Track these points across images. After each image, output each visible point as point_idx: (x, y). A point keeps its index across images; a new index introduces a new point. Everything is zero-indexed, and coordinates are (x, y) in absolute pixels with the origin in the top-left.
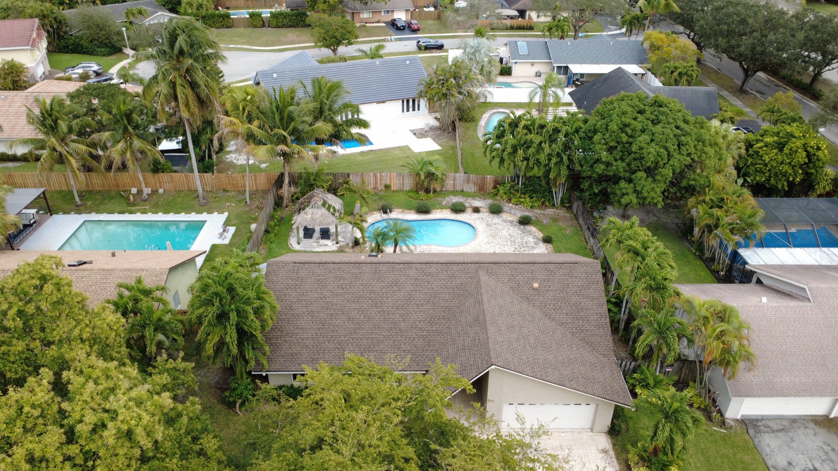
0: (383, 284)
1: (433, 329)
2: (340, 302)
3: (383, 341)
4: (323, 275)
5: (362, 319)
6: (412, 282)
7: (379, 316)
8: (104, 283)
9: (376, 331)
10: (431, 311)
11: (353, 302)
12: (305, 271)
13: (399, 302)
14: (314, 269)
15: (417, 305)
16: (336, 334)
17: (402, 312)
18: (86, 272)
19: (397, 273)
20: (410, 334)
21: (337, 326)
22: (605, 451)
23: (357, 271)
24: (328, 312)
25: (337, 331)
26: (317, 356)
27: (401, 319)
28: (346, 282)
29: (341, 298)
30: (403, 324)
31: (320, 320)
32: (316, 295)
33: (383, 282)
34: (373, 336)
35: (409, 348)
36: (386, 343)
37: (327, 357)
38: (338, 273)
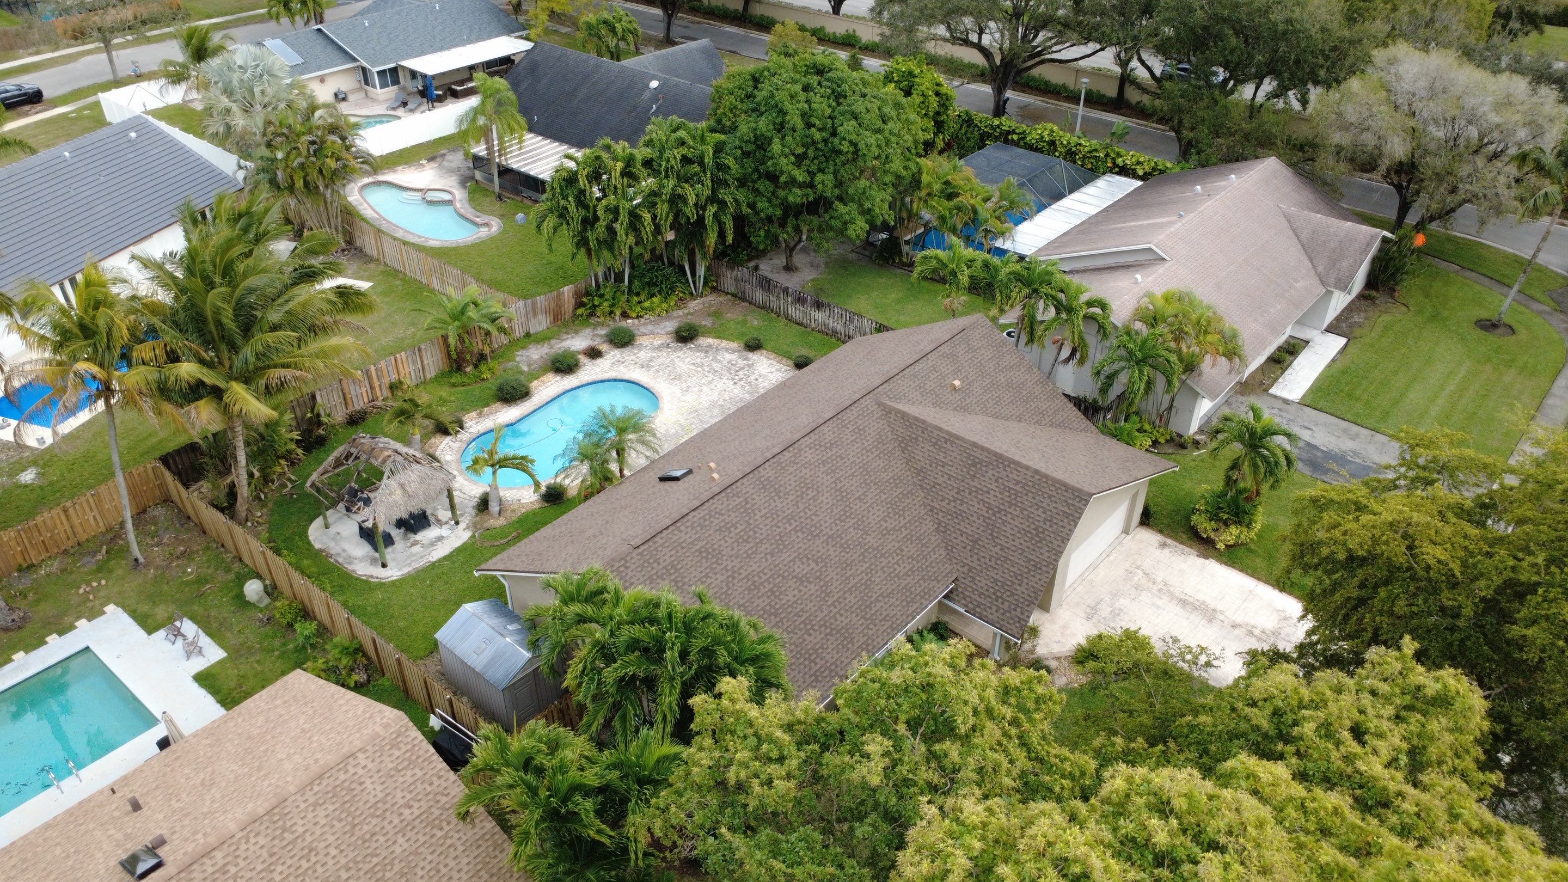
0: (791, 498)
1: (908, 519)
2: (764, 564)
3: (869, 579)
4: (698, 539)
5: (816, 568)
6: (822, 470)
7: (832, 549)
8: (293, 842)
9: (849, 573)
10: (884, 497)
11: (780, 551)
12: (665, 550)
13: (835, 511)
14: (675, 538)
15: (859, 498)
16: (806, 615)
17: (852, 521)
18: (218, 855)
19: (791, 469)
20: (890, 546)
21: (796, 602)
22: (1164, 545)
23: (738, 500)
24: (763, 591)
25: (802, 610)
26: (815, 668)
27: (860, 533)
28: (740, 528)
29: (758, 557)
30: (869, 538)
31: (765, 612)
32: (720, 578)
33: (788, 493)
34: (853, 582)
35: (909, 567)
36: (878, 580)
37: (828, 657)
38: (716, 521)
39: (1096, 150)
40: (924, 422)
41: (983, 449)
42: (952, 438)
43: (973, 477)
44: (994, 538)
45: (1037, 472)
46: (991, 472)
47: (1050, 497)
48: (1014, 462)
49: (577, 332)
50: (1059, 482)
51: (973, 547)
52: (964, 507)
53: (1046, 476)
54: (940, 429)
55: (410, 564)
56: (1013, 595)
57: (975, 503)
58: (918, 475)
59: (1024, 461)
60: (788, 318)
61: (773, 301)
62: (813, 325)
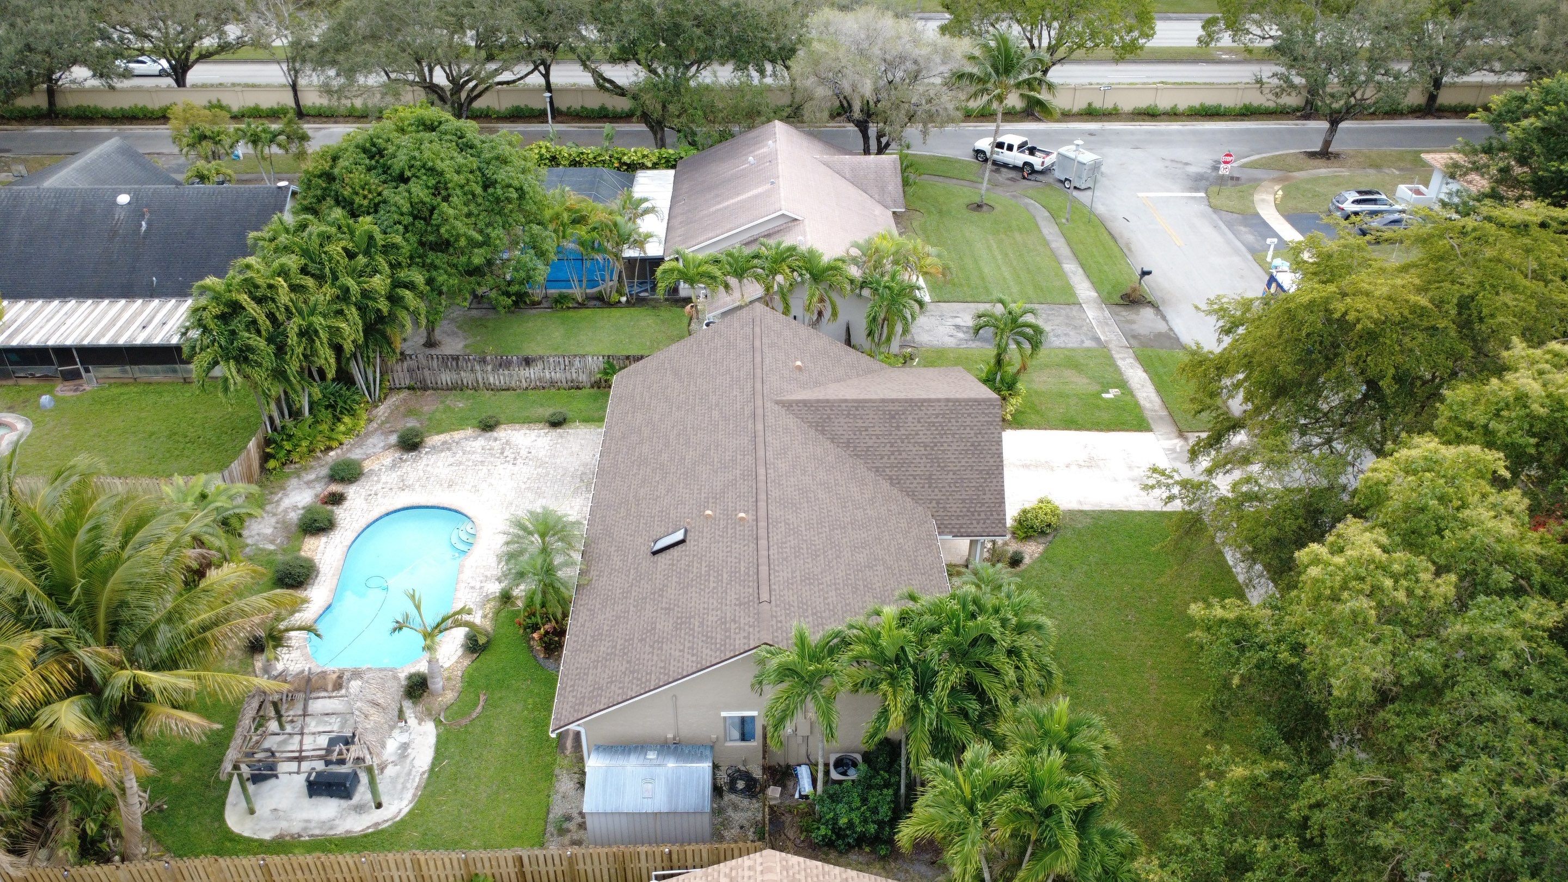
4: (793, 572)
11: (840, 551)
12: (786, 593)
13: (835, 502)
17: (850, 504)
28: (804, 547)
32: (832, 594)
34: (893, 551)
38: (788, 551)
39: (600, 155)
40: (828, 401)
41: (893, 401)
42: (860, 404)
43: (898, 428)
44: (943, 468)
45: (948, 400)
46: (910, 419)
47: (969, 415)
48: (925, 400)
49: (283, 488)
50: (969, 400)
51: (930, 483)
52: (904, 455)
53: (957, 400)
54: (846, 401)
55: (404, 788)
56: (983, 504)
57: (911, 448)
58: (848, 447)
59: (933, 396)
60: (489, 388)
61: (467, 377)
62: (524, 385)
